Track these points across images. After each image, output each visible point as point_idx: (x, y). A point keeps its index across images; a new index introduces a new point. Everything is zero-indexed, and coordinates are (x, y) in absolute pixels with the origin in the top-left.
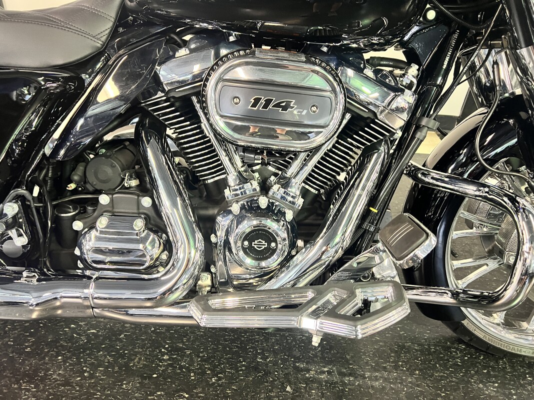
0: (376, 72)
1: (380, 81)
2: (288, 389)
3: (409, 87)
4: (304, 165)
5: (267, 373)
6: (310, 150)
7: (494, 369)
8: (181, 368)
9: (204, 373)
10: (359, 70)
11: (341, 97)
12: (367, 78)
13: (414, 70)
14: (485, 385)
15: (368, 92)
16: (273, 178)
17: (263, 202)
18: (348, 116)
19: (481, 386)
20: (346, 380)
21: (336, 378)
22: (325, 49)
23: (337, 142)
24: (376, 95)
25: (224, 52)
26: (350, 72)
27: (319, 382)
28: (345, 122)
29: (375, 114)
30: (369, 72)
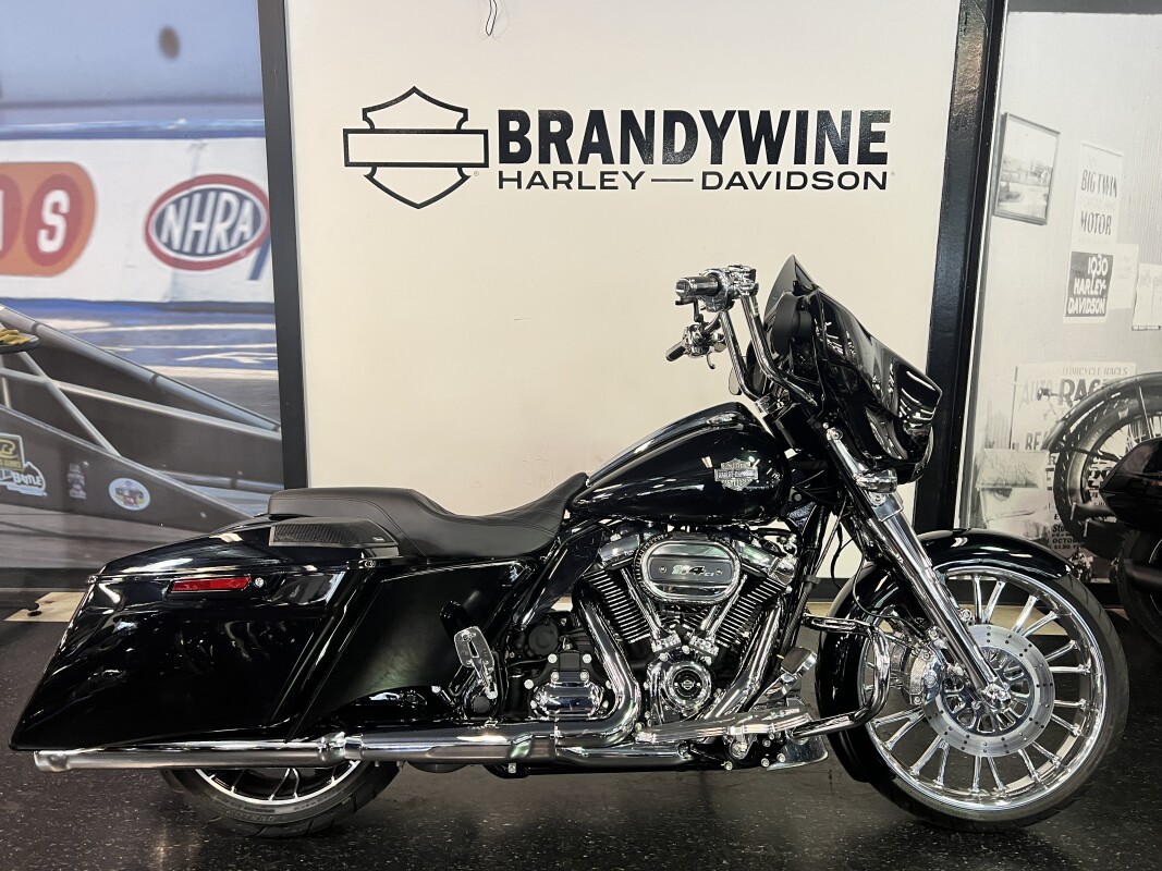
0: (762, 542)
1: (766, 548)
2: (724, 862)
3: (792, 551)
4: (715, 618)
5: (699, 851)
6: (720, 603)
7: (944, 841)
8: (610, 850)
9: (634, 853)
10: (749, 543)
11: (737, 562)
12: (756, 548)
13: (793, 538)
14: (933, 853)
15: (760, 559)
16: (688, 634)
17: (686, 649)
18: (745, 577)
19: (930, 854)
20: (785, 854)
21: (773, 853)
22: (720, 528)
23: (739, 599)
24: (767, 560)
25: (647, 536)
26: (741, 544)
27: (757, 857)
28: (743, 581)
29: (766, 574)
30: (756, 543)
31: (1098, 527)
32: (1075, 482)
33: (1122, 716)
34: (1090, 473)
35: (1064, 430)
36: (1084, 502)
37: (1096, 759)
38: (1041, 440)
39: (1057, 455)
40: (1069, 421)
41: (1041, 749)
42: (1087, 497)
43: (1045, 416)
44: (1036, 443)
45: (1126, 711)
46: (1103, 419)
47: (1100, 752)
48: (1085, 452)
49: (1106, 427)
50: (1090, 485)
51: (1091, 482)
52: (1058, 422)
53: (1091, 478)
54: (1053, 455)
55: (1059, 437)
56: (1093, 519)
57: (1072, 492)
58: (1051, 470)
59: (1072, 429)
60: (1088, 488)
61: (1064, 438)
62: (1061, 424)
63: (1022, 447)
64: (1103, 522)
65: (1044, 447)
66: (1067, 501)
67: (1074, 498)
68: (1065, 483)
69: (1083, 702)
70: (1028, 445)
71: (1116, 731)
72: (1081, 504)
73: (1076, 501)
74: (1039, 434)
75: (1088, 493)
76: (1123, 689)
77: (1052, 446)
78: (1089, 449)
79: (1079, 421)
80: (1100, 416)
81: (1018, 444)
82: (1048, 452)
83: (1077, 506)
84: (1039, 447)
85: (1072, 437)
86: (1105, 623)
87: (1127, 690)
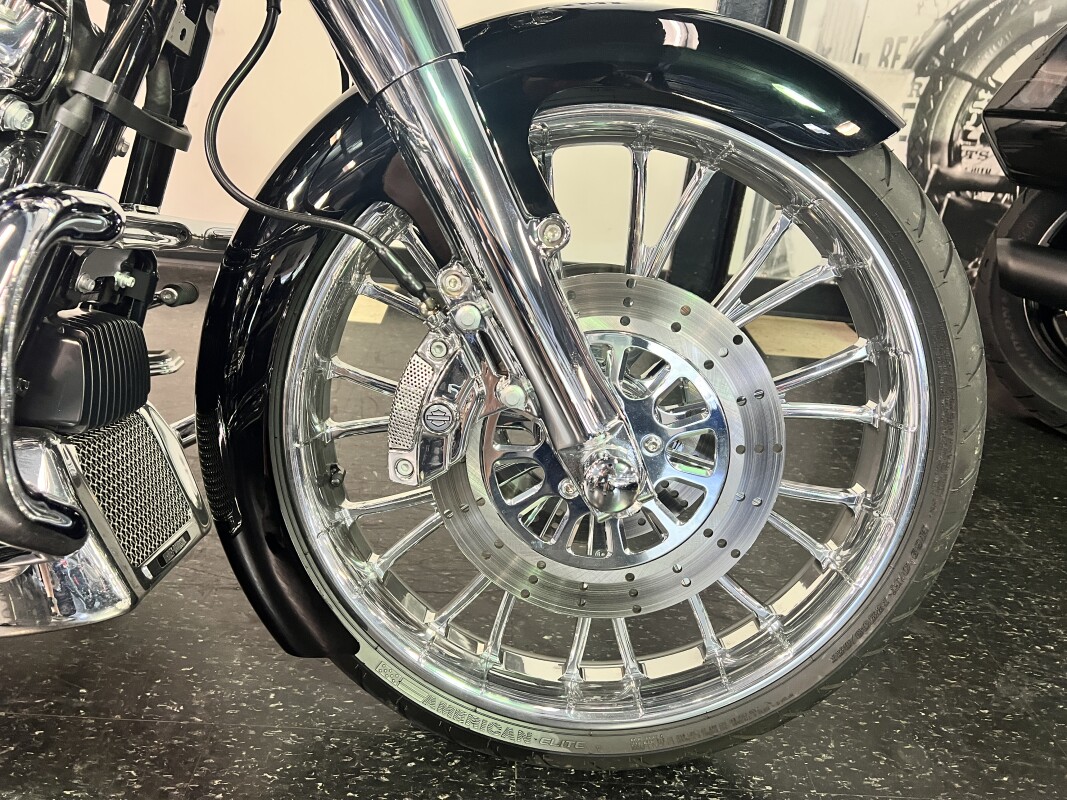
31: (962, 207)
32: (944, 131)
33: (946, 535)
34: (969, 117)
35: (945, 37)
36: (951, 165)
37: (859, 634)
38: (905, 51)
39: (925, 81)
40: (954, 20)
41: (737, 593)
42: (955, 156)
43: (920, 7)
44: (897, 57)
45: (957, 526)
46: (1007, 23)
47: (874, 616)
48: (968, 78)
49: (1009, 38)
50: (965, 138)
51: (967, 133)
52: (937, 21)
53: (969, 126)
54: (920, 79)
55: (933, 50)
56: (958, 195)
57: (936, 147)
58: (911, 106)
59: (958, 35)
60: (960, 142)
61: (942, 52)
62: (942, 25)
63: (874, 61)
64: (971, 200)
65: (908, 65)
66: (925, 159)
67: (936, 157)
68: (928, 131)
69: (858, 490)
70: (884, 59)
71: (922, 570)
72: (944, 169)
73: (939, 163)
74: (903, 40)
75: (959, 151)
76: (962, 469)
77: (921, 65)
78: (975, 74)
79: (970, 23)
80: (1006, 15)
81: (868, 55)
82: (912, 75)
83: (938, 172)
84: (900, 63)
85: (955, 51)
86: (955, 288)
87: (971, 475)
